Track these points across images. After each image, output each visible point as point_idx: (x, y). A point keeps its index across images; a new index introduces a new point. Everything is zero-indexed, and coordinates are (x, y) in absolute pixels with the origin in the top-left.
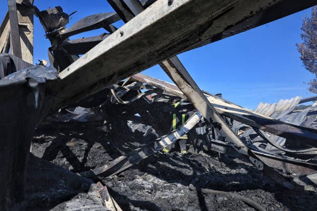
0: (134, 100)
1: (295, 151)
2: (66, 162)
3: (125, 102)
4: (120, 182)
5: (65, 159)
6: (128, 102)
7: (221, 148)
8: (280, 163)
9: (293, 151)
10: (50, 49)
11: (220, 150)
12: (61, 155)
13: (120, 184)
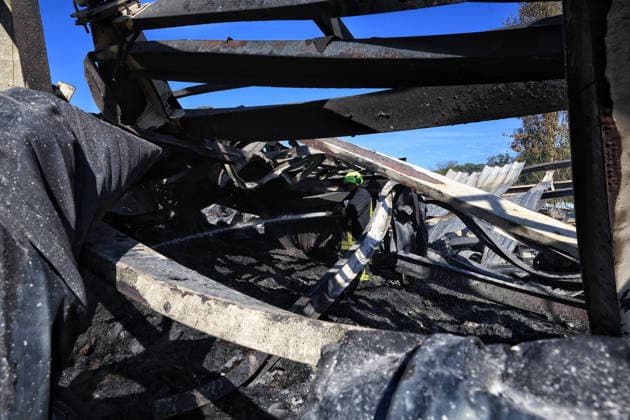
0: (267, 179)
1: (557, 276)
2: (122, 334)
3: (249, 185)
4: (287, 391)
5: (118, 326)
6: (255, 185)
7: (418, 269)
8: (538, 301)
9: (553, 276)
10: (92, 56)
11: (415, 273)
12: (108, 316)
13: (286, 396)
